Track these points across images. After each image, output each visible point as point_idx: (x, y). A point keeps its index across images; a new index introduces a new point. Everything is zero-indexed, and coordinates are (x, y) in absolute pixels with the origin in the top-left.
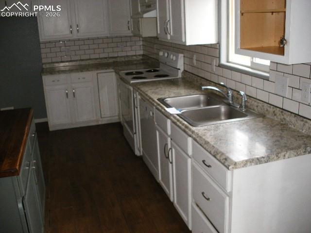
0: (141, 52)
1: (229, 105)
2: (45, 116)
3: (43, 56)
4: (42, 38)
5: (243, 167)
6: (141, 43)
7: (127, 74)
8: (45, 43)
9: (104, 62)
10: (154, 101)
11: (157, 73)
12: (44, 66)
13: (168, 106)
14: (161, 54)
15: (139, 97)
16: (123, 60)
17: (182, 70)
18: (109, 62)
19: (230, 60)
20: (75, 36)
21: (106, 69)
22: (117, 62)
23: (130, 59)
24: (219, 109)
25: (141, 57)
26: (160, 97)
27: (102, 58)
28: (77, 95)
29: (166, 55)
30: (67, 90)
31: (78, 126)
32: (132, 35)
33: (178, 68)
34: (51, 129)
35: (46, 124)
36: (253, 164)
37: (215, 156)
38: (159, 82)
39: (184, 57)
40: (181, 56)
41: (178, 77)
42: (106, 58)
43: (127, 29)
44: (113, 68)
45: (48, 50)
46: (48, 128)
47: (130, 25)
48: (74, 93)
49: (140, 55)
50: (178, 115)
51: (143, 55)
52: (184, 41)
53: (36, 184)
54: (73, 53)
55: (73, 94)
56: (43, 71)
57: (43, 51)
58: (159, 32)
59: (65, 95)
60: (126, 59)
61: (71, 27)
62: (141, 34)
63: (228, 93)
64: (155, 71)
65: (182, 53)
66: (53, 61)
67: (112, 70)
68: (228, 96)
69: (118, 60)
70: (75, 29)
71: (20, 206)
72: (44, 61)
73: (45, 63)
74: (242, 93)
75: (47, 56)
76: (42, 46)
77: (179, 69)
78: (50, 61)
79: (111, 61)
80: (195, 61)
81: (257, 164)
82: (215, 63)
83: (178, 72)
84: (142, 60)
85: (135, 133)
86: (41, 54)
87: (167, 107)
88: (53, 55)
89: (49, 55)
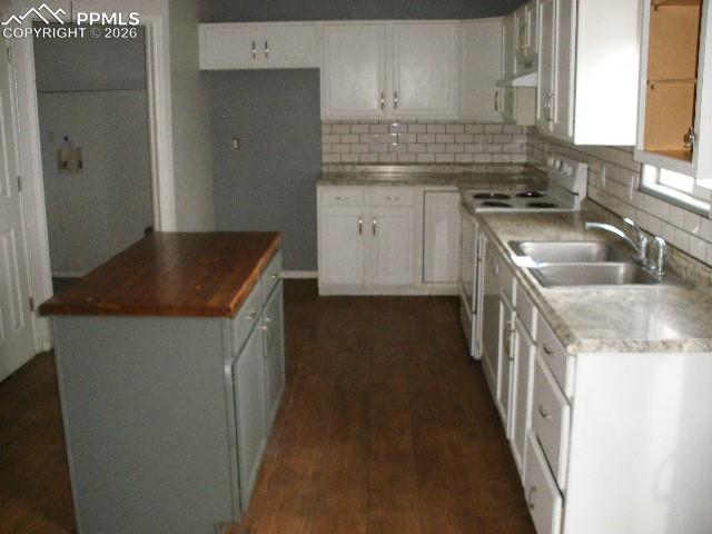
0: (523, 159)
1: (639, 263)
2: (314, 266)
3: (325, 148)
4: (326, 113)
5: (594, 351)
6: (525, 140)
7: (478, 196)
8: (332, 124)
9: (443, 171)
10: (501, 244)
11: (535, 200)
12: (324, 169)
13: (520, 252)
14: (551, 161)
15: (485, 239)
16: (484, 171)
17: (582, 195)
18: (453, 171)
19: (662, 181)
20: (390, 114)
21: (443, 185)
22: (470, 173)
24: (616, 268)
25: (522, 168)
26: (515, 238)
27: (440, 164)
28: (380, 231)
29: (558, 164)
30: (360, 218)
31: (375, 293)
32: (501, 120)
33: (575, 190)
34: (322, 292)
35: (315, 281)
36: (614, 350)
37: (555, 331)
38: (531, 216)
39: (589, 169)
40: (582, 167)
41: (574, 210)
42: (448, 164)
43: (493, 108)
44: (457, 185)
45: (335, 139)
46: (317, 290)
47: (498, 99)
48: (374, 226)
49: (519, 164)
50: (530, 270)
51: (526, 165)
52: (570, 134)
53: (265, 358)
55: (371, 228)
56: (320, 177)
57: (325, 139)
58: (538, 116)
59: (357, 229)
60: (490, 170)
61: (383, 97)
62: (515, 119)
63: (639, 240)
64: (535, 195)
65: (583, 162)
66: (344, 160)
67: (455, 188)
68: (639, 247)
69: (474, 169)
70: (390, 99)
71: (228, 370)
72: (326, 158)
73: (328, 164)
74: (661, 242)
75: (333, 151)
76: (325, 129)
77: (577, 194)
78: (337, 160)
79: (459, 170)
80: (604, 180)
81: (622, 351)
82: (633, 183)
83: (573, 199)
84: (523, 173)
85: (476, 312)
86: (320, 143)
87: (518, 255)
88: (345, 148)
89: (337, 148)
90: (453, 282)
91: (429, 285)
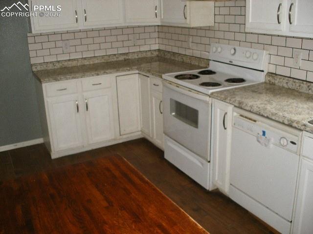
0: (157, 47)
3: (32, 54)
6: (156, 35)
12: (34, 69)
17: (266, 71)
18: (118, 59)
23: (144, 55)
34: (54, 156)
45: (39, 46)
48: (86, 105)
49: (155, 50)
51: (159, 50)
54: (72, 49)
59: (75, 109)
60: (140, 56)
66: (46, 61)
69: (130, 57)
72: (33, 61)
73: (35, 64)
75: (37, 55)
76: (30, 40)
77: (263, 71)
78: (41, 61)
88: (47, 52)
89: (40, 53)
90: (139, 131)
91: (124, 137)
